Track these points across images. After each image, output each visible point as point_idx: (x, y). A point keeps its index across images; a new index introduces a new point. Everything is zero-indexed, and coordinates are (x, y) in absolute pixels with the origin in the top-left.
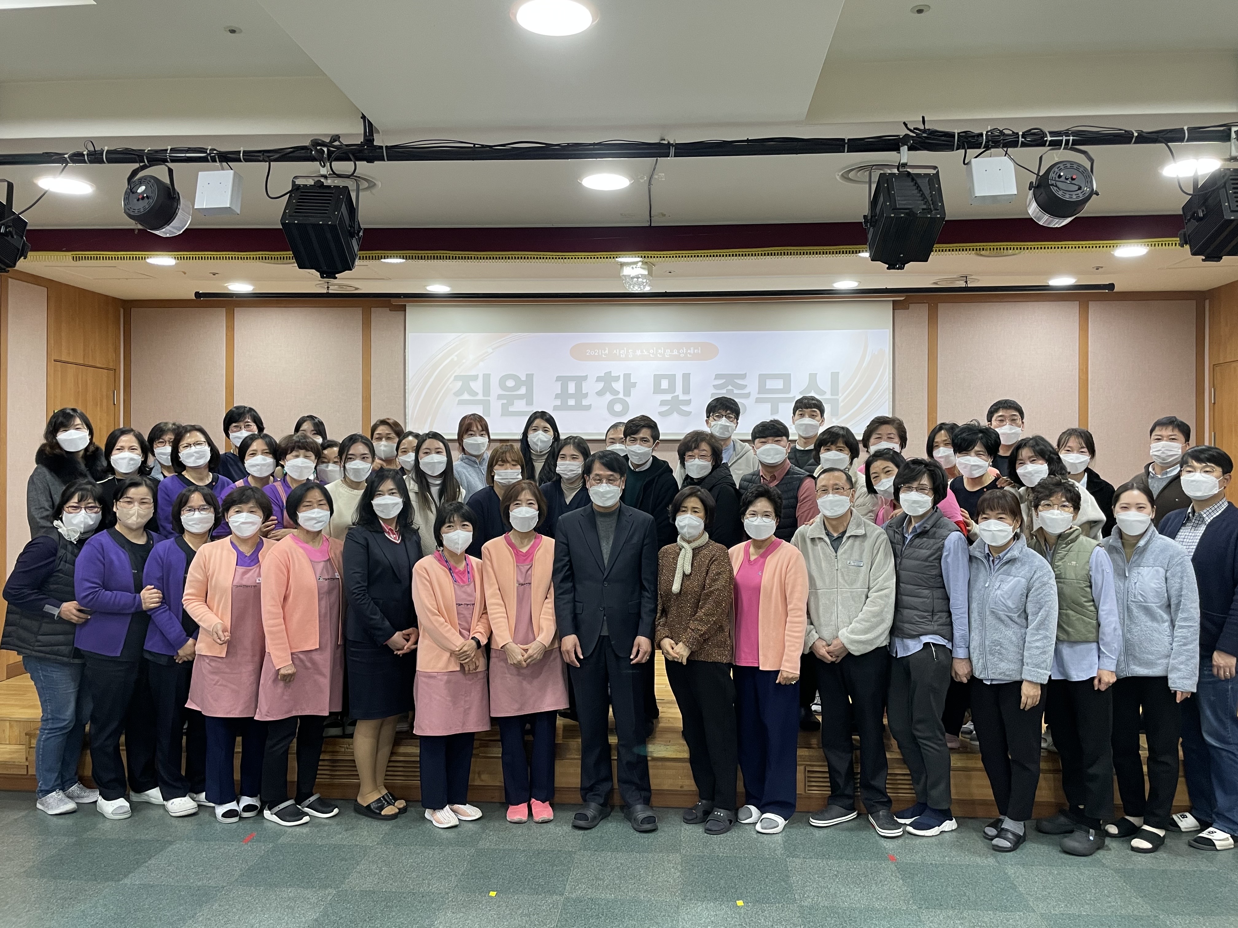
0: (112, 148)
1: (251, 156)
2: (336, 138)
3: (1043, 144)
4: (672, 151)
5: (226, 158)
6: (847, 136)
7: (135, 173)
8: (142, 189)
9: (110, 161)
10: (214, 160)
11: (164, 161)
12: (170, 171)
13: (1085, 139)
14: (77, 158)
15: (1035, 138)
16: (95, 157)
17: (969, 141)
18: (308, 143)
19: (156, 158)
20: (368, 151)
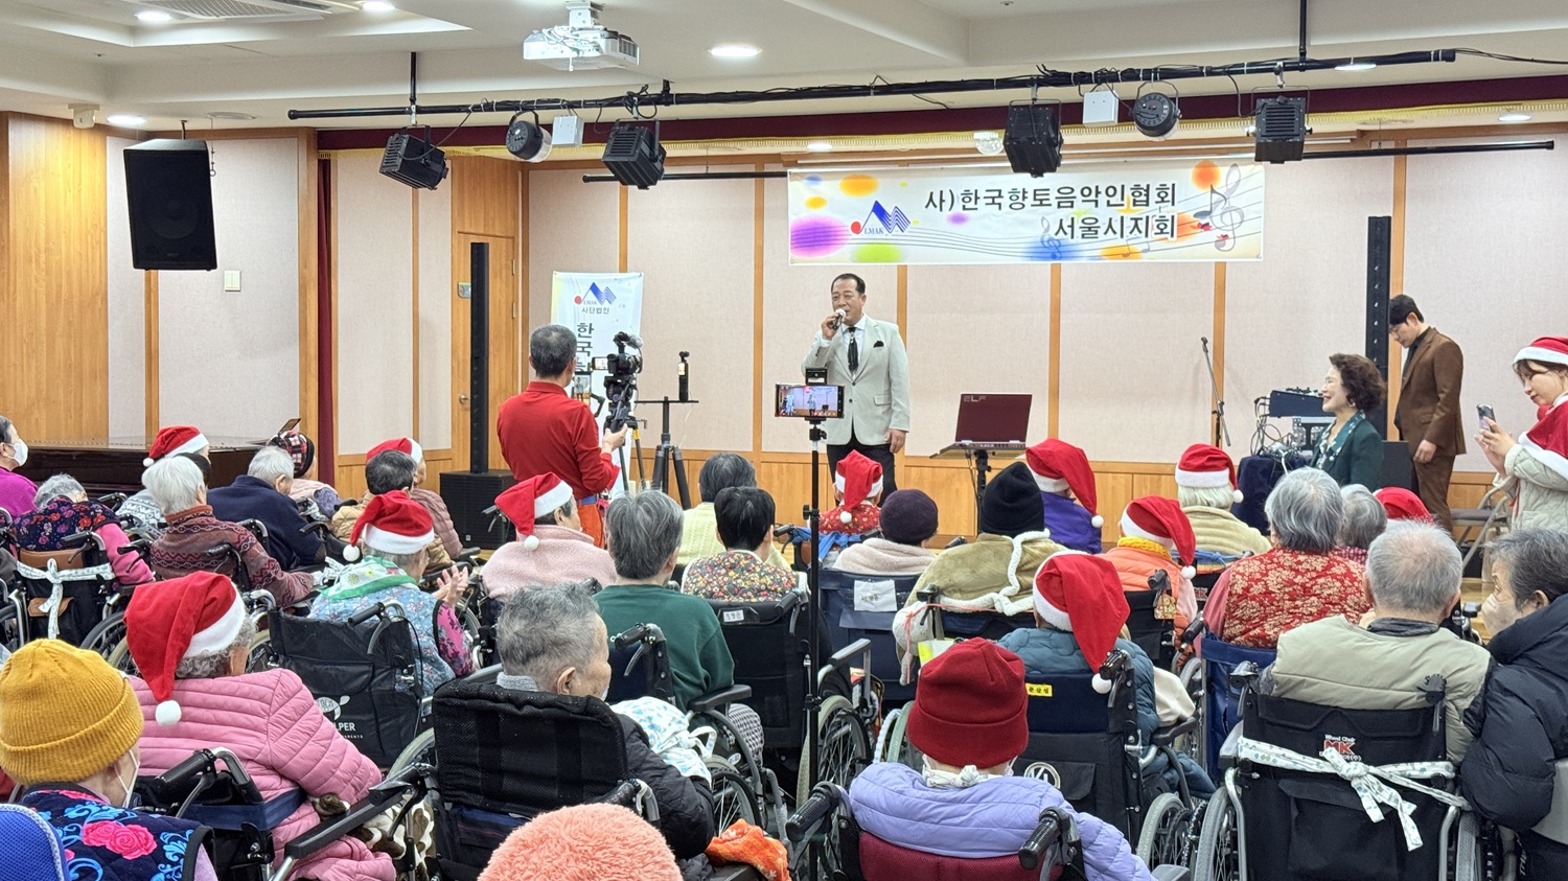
0: (499, 101)
1: (587, 104)
2: (644, 89)
3: (1138, 79)
4: (872, 91)
5: (572, 105)
6: (995, 77)
7: (514, 118)
8: (518, 132)
9: (498, 110)
10: (564, 108)
11: (532, 110)
12: (537, 116)
13: (1167, 74)
14: (477, 108)
15: (1130, 75)
16: (489, 107)
17: (1082, 78)
18: (625, 94)
19: (527, 107)
20: (665, 98)
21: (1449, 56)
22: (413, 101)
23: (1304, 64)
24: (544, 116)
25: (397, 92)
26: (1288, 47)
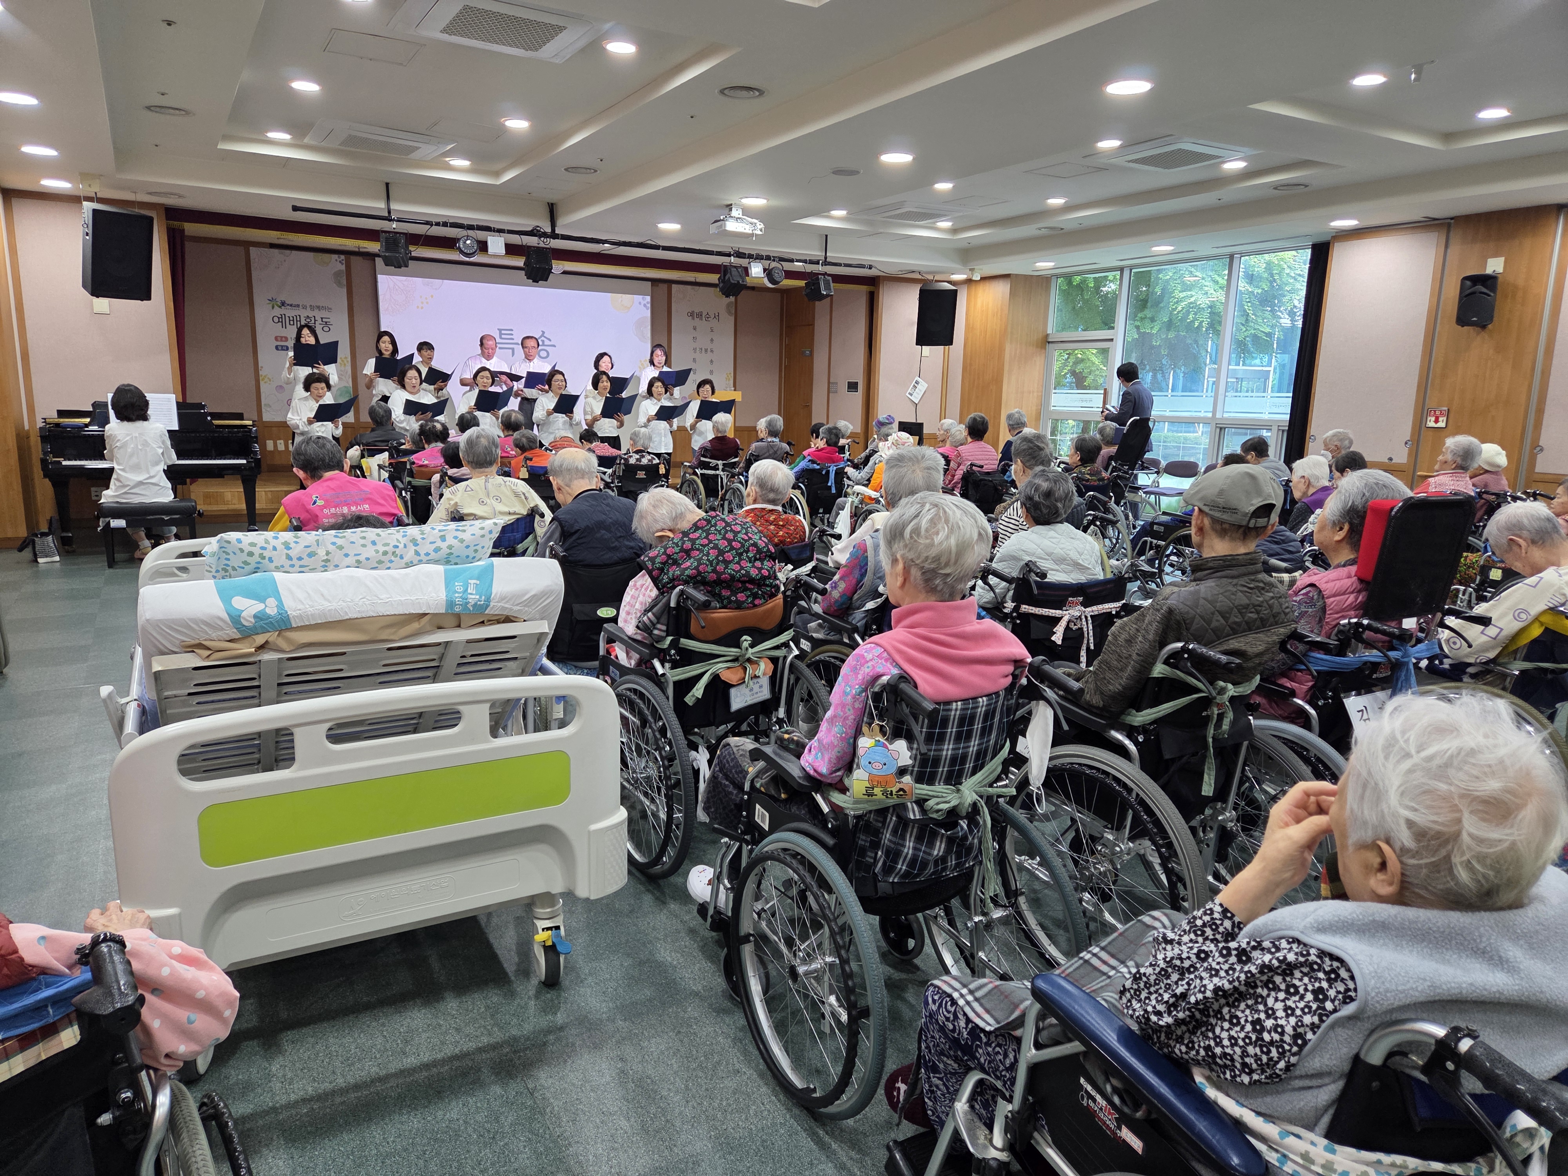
0: (451, 222)
1: (510, 232)
5: (500, 231)
6: (715, 250)
7: (463, 233)
8: (468, 242)
9: (450, 227)
10: (496, 232)
11: (473, 230)
12: (476, 234)
13: (782, 259)
14: (438, 224)
15: (768, 258)
16: (445, 224)
17: (750, 256)
18: (530, 229)
19: (471, 227)
20: (554, 236)
21: (870, 267)
22: (389, 212)
23: (826, 263)
24: (481, 235)
25: (378, 205)
26: (818, 254)
